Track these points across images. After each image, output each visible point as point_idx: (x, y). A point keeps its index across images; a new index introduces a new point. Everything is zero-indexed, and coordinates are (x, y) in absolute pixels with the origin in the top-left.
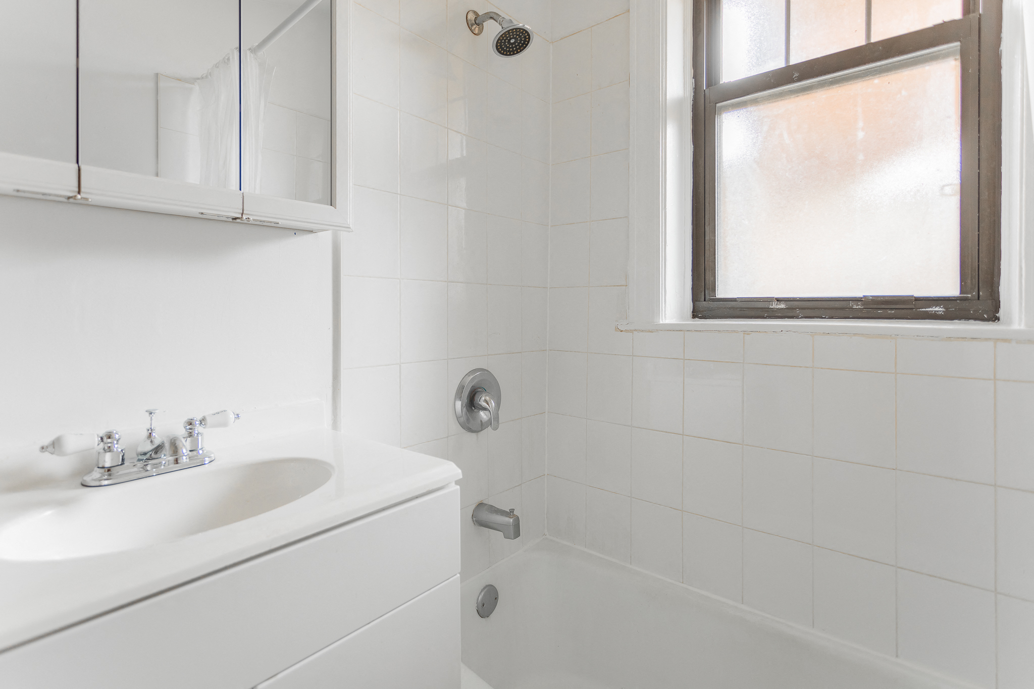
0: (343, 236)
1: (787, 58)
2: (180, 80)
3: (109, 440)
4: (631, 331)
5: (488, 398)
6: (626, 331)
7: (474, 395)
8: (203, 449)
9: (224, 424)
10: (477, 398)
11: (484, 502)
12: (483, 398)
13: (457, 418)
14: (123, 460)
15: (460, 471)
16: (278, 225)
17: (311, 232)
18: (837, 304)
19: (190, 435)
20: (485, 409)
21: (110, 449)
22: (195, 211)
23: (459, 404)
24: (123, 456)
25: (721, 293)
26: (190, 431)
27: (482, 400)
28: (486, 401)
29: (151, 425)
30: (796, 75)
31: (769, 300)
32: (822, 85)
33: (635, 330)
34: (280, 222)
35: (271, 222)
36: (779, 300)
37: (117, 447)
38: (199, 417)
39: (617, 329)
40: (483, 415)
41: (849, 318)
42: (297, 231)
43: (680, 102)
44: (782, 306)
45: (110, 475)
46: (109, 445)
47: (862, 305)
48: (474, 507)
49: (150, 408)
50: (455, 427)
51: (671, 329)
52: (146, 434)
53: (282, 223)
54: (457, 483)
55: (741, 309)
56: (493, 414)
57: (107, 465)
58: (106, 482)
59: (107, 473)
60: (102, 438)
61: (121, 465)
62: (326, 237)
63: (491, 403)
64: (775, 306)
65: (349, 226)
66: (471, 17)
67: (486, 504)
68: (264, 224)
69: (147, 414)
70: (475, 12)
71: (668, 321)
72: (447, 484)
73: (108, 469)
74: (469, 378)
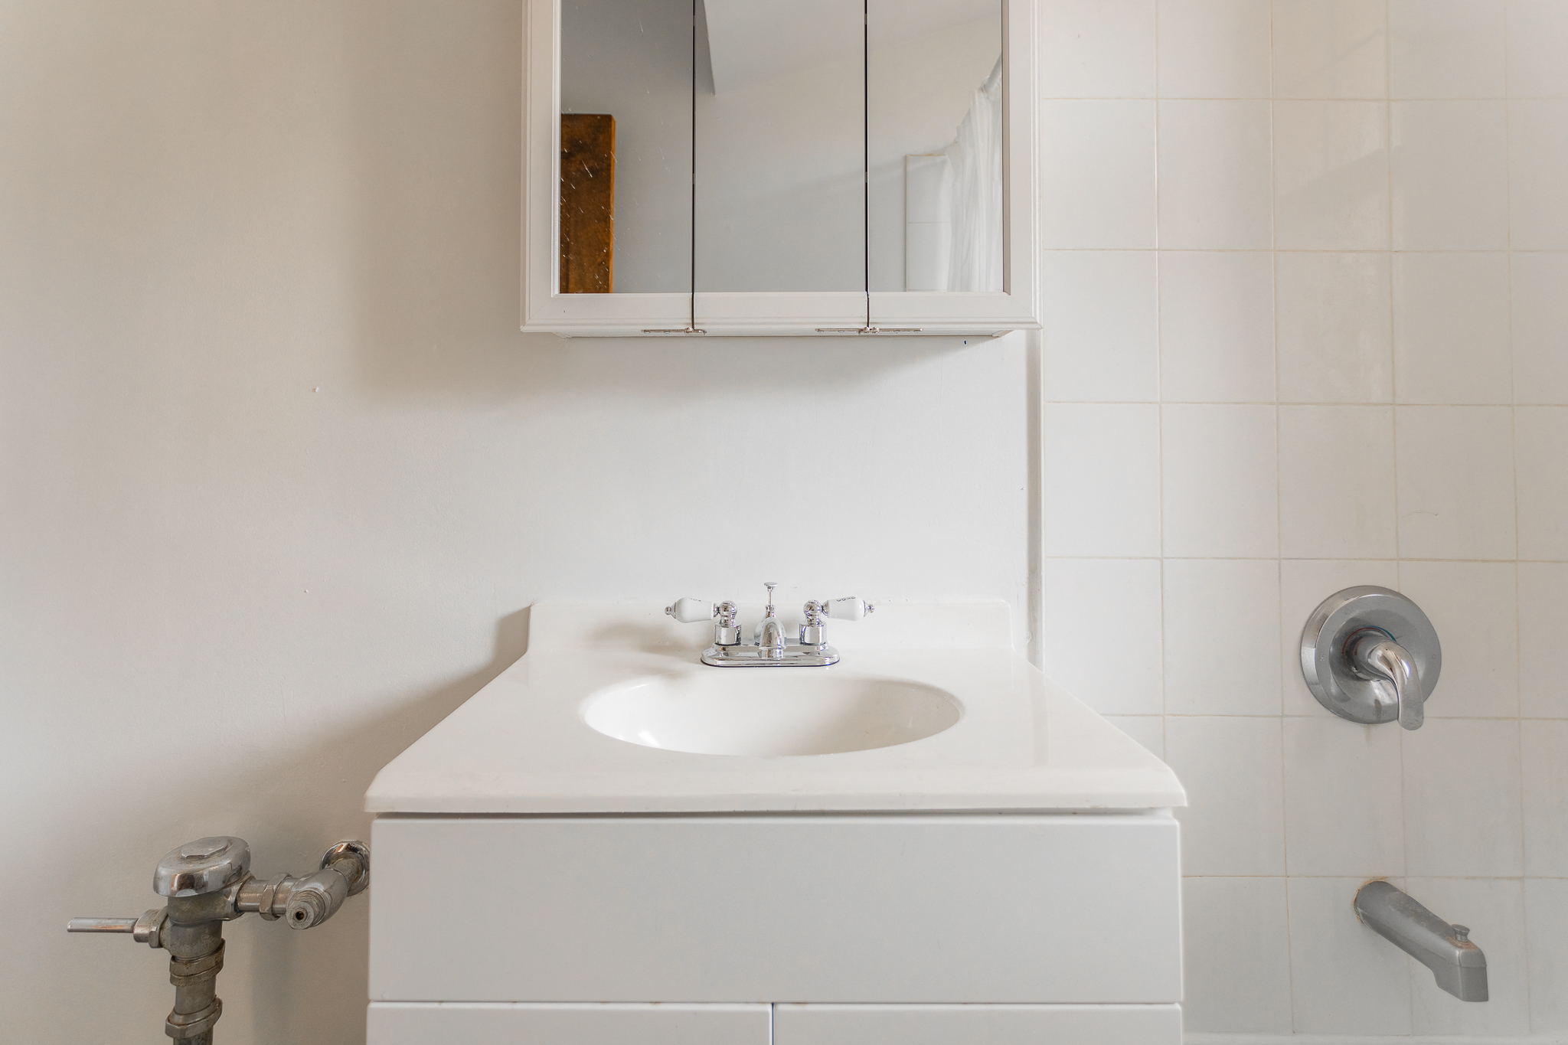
2: (930, 155)
3: (725, 613)
5: (1391, 655)
7: (1355, 643)
8: (826, 645)
9: (851, 616)
10: (1363, 649)
11: (1392, 882)
12: (1379, 653)
13: (1310, 685)
14: (738, 639)
15: (1183, 791)
16: (919, 333)
17: (990, 336)
19: (811, 623)
20: (1381, 676)
21: (726, 625)
22: (810, 328)
23: (1309, 654)
24: (738, 635)
26: (810, 617)
27: (1377, 655)
28: (1385, 660)
29: (770, 602)
34: (921, 327)
35: (909, 330)
37: (736, 622)
38: (822, 603)
40: (1378, 690)
42: (967, 339)
45: (727, 654)
46: (726, 618)
48: (1360, 883)
50: (1302, 701)
52: (764, 612)
53: (924, 328)
56: (1403, 692)
57: (723, 642)
58: (720, 663)
59: (722, 652)
60: (718, 608)
61: (736, 644)
63: (1401, 668)
65: (1032, 320)
67: (1394, 889)
68: (899, 333)
69: (766, 587)
72: (1152, 809)
73: (723, 648)
74: (1341, 604)
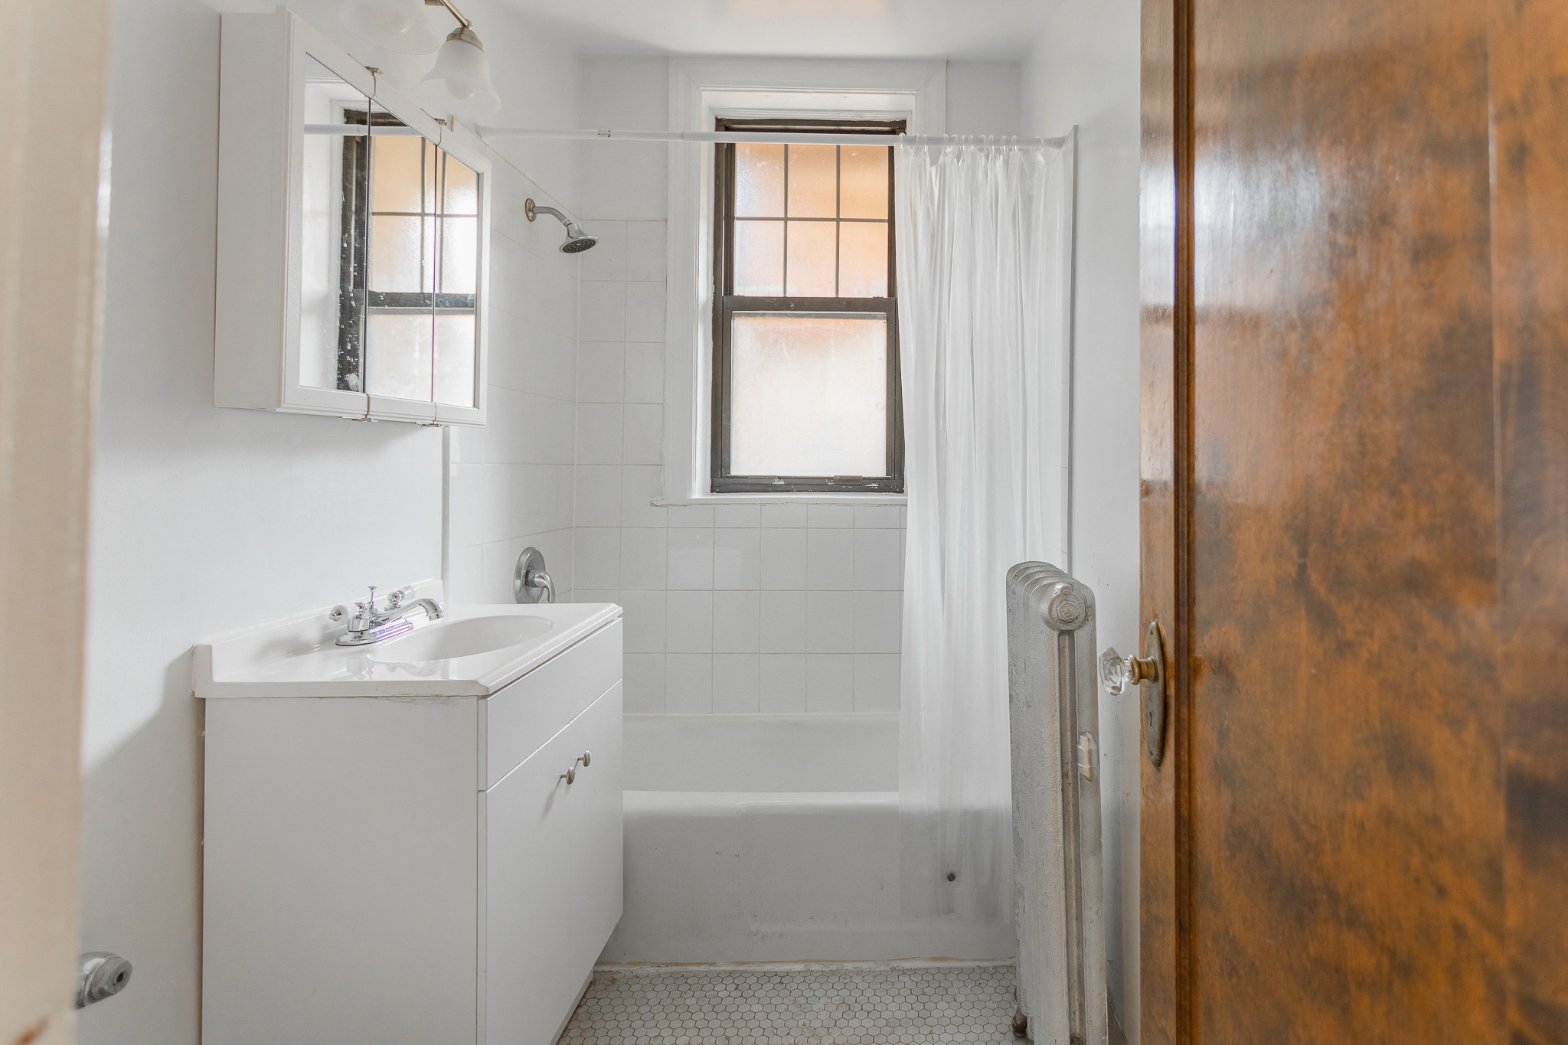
1: (786, 291)
3: (360, 609)
4: (668, 507)
5: (542, 574)
6: (661, 506)
7: (527, 574)
10: (530, 577)
12: (538, 575)
13: (516, 597)
18: (818, 482)
21: (360, 617)
25: (733, 473)
26: (395, 602)
27: (536, 577)
28: (541, 577)
30: (791, 305)
31: (772, 478)
32: (810, 316)
33: (671, 505)
36: (780, 478)
39: (652, 504)
40: (534, 592)
41: (826, 491)
44: (782, 483)
46: (360, 613)
47: (835, 482)
51: (700, 503)
54: (620, 616)
55: (751, 484)
57: (360, 629)
64: (776, 482)
66: (529, 204)
71: (696, 496)
73: (362, 632)
74: (525, 558)
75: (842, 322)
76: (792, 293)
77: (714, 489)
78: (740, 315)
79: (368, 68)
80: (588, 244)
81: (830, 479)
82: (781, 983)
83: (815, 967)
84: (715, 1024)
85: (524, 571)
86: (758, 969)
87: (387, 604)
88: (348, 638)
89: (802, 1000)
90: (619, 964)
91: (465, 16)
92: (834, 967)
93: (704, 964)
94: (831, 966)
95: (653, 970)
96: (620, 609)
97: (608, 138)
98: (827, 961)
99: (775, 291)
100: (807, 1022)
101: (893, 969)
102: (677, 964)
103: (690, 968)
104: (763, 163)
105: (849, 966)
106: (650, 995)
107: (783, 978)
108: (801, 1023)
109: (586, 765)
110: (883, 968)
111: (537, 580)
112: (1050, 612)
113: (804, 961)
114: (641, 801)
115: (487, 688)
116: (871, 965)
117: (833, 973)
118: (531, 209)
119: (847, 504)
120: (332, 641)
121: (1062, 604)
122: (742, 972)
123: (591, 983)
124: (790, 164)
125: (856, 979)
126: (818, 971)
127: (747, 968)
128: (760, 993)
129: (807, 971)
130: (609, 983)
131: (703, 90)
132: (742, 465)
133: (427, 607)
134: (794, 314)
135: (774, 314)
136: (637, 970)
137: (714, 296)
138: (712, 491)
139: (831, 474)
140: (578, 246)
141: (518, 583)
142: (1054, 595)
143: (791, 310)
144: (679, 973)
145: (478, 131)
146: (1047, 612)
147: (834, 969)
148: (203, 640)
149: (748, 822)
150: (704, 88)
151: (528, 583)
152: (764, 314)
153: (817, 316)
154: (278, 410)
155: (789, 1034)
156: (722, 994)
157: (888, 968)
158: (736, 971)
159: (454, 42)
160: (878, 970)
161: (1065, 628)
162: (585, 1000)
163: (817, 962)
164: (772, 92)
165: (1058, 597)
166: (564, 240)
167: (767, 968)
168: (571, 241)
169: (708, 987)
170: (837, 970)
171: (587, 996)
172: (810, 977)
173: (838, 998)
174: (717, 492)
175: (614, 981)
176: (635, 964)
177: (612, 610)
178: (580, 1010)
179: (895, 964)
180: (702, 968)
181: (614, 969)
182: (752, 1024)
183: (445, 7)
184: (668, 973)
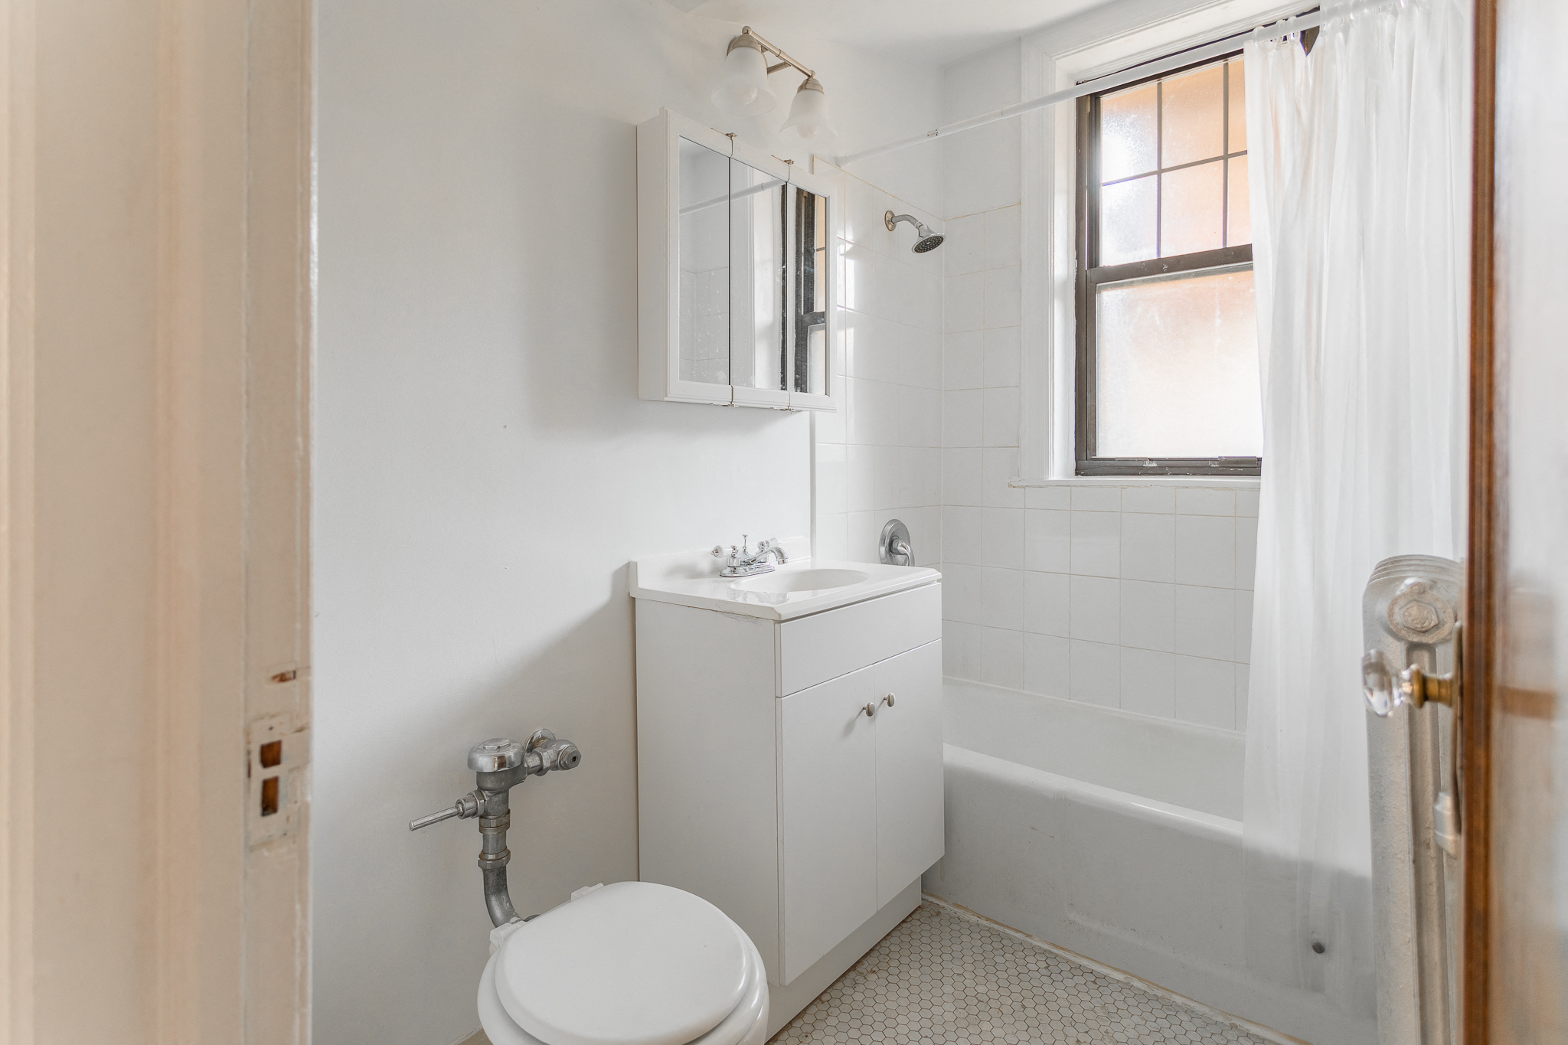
0: (818, 414)
1: (1159, 252)
4: (1024, 487)
5: (904, 544)
6: (1019, 487)
7: (892, 542)
10: (894, 545)
13: (881, 561)
17: (800, 411)
18: (1199, 464)
20: (901, 554)
21: (734, 556)
25: (1100, 454)
26: (762, 550)
27: (899, 546)
28: (903, 546)
30: (1166, 267)
31: (1144, 460)
33: (1027, 486)
36: (1151, 460)
39: (1010, 485)
40: (900, 559)
41: (1208, 475)
43: (1065, 284)
44: (1154, 464)
45: (734, 572)
46: (734, 553)
47: (1218, 464)
49: (746, 534)
51: (1058, 485)
54: (938, 581)
55: (1119, 467)
56: (910, 558)
57: (735, 565)
59: (733, 570)
61: (740, 566)
62: (806, 415)
63: (908, 548)
64: (1148, 464)
65: (835, 409)
66: (889, 216)
70: (891, 213)
71: (1055, 478)
73: (735, 568)
74: (889, 528)
75: (1230, 277)
76: (1167, 252)
77: (1078, 472)
78: (1105, 288)
79: (727, 135)
80: (936, 242)
81: (1213, 460)
82: (1094, 982)
83: (1137, 983)
84: (1015, 988)
85: (887, 541)
86: (1074, 959)
87: (757, 550)
88: (727, 571)
89: (1113, 1009)
90: (946, 901)
91: (808, 69)
92: (1160, 993)
93: (1021, 932)
94: (1156, 990)
95: (974, 919)
96: (939, 575)
97: (937, 137)
98: (1152, 983)
99: (1148, 254)
100: (1110, 1030)
101: (1233, 1027)
102: (996, 923)
103: (1008, 931)
104: (1133, 116)
105: (1179, 1000)
106: (965, 938)
107: (1098, 979)
108: (1102, 1029)
109: (890, 705)
110: (1220, 1019)
111: (900, 548)
112: (1391, 613)
113: (1124, 972)
114: (960, 756)
115: (780, 615)
116: (1206, 1010)
117: (1157, 998)
118: (891, 221)
119: (1226, 488)
120: (718, 572)
121: (1409, 606)
122: (1057, 955)
123: (919, 907)
124: (1165, 107)
125: (1185, 1018)
126: (1139, 989)
127: (1063, 954)
128: (1069, 983)
129: (1127, 984)
130: (934, 914)
131: (1057, 59)
132: (1110, 445)
133: (777, 553)
134: (1168, 277)
135: (1144, 281)
136: (961, 913)
137: (1077, 272)
138: (1077, 474)
139: (1215, 455)
140: (928, 245)
141: (883, 549)
142: (1398, 593)
143: (1164, 273)
144: (997, 931)
145: (838, 162)
146: (1385, 614)
147: (1160, 995)
148: (634, 559)
149: (1062, 806)
150: (1057, 57)
151: (891, 550)
152: (1133, 282)
153: (1197, 275)
154: (666, 399)
155: (1087, 1032)
156: (1032, 966)
157: (1227, 1023)
158: (1051, 952)
159: (803, 92)
160: (1214, 1018)
161: (1416, 639)
162: (910, 919)
163: (1140, 979)
164: (1132, 34)
165: (1404, 595)
166: (915, 240)
167: (1084, 962)
168: (921, 240)
169: (1020, 954)
170: (1163, 998)
171: (914, 916)
172: (1128, 991)
173: (1154, 1025)
174: (1082, 475)
175: (938, 914)
176: (959, 906)
177: (933, 574)
178: (904, 925)
179: (1238, 1022)
180: (1018, 935)
181: (942, 904)
182: (1053, 1006)
183: (792, 67)
184: (987, 927)
